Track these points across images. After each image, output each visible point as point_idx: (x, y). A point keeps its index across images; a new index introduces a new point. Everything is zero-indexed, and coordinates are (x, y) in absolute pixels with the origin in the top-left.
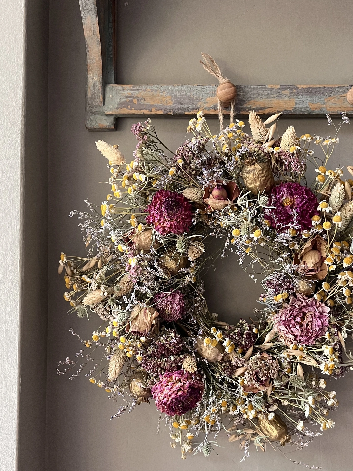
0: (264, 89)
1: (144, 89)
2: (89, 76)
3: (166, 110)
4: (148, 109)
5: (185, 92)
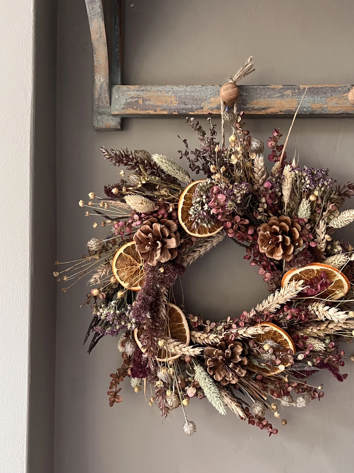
0: (267, 89)
1: (149, 89)
2: (96, 78)
3: (170, 110)
4: (153, 110)
5: (190, 92)
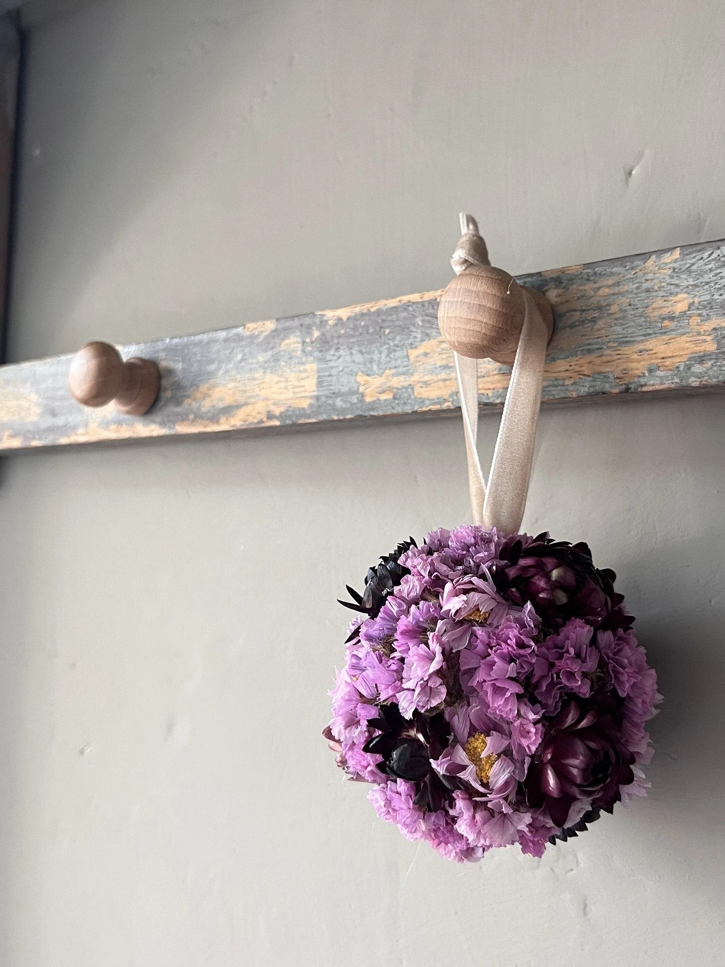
0: (234, 341)
3: (26, 435)
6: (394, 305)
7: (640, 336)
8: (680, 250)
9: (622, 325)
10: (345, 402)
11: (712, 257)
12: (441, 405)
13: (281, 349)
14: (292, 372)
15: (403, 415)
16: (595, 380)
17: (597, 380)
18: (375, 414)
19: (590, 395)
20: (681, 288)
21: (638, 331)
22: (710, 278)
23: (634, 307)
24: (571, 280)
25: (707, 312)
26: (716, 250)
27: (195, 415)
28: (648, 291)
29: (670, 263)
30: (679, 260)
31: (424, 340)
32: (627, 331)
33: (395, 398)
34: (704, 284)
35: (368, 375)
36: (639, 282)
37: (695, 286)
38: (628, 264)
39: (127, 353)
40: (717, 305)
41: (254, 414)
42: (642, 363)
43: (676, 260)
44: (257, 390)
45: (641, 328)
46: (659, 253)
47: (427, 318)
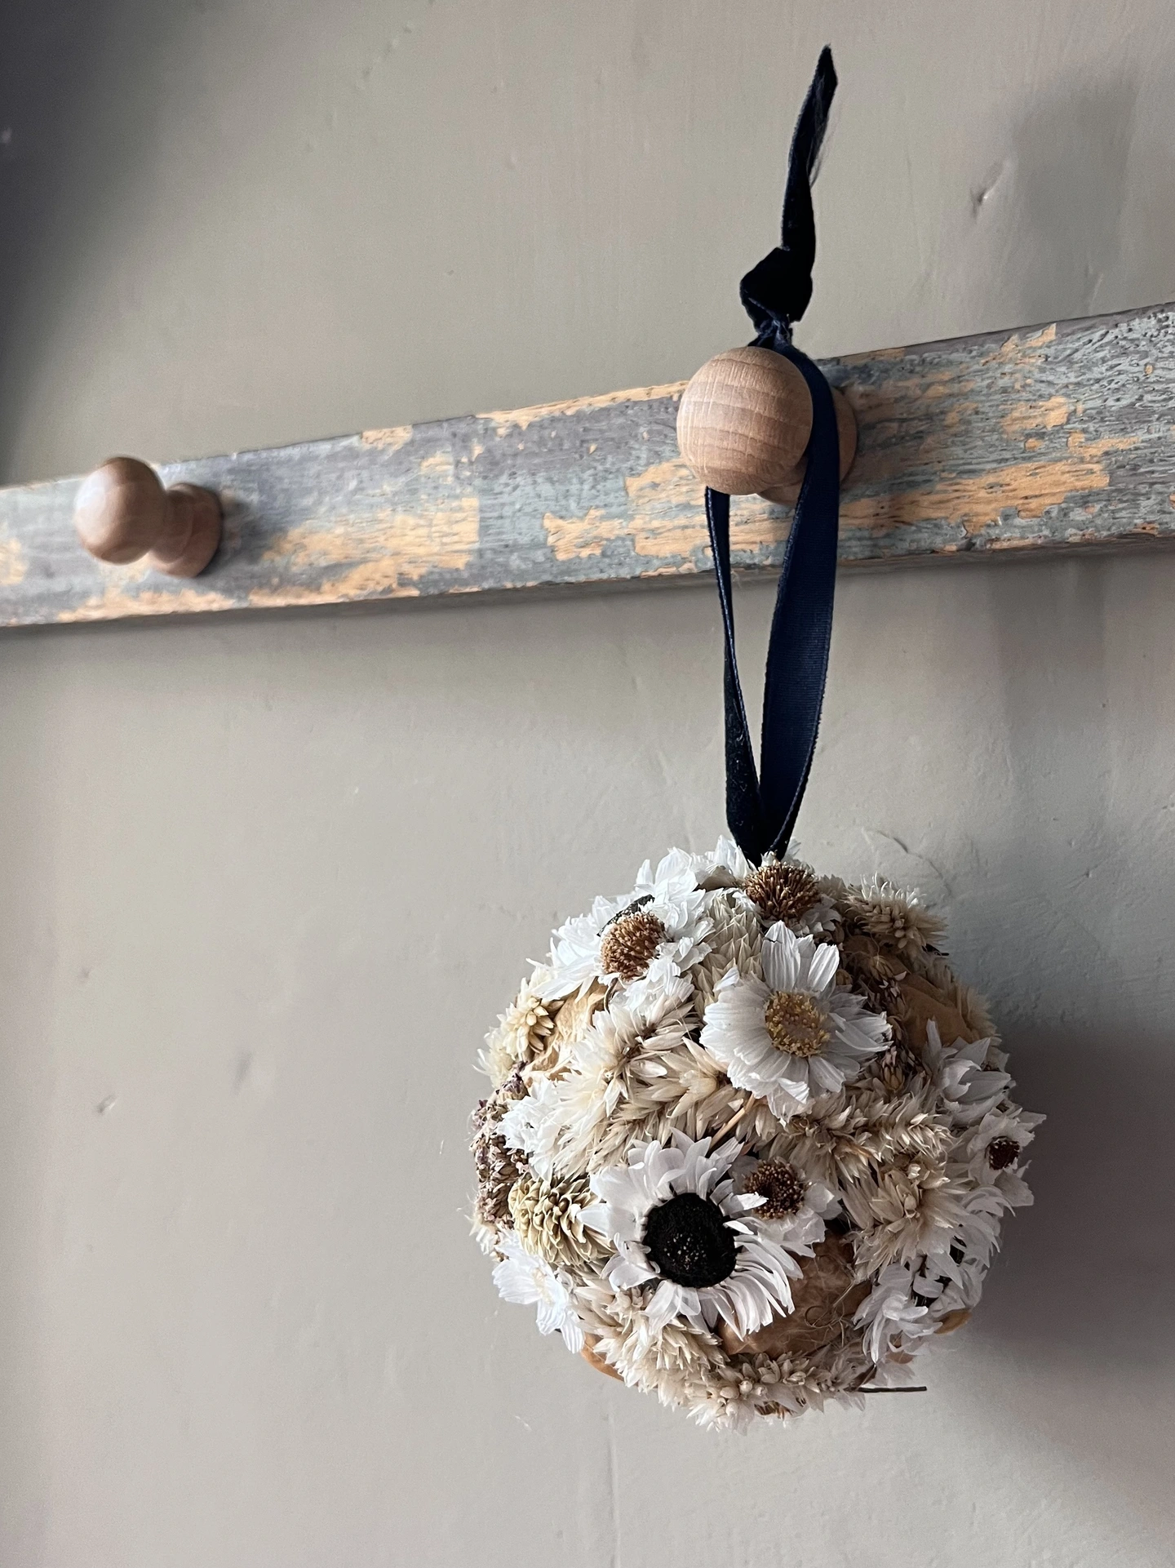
0: (345, 458)
6: (603, 405)
7: (993, 461)
8: (1057, 326)
9: (964, 445)
10: (524, 560)
11: (1106, 340)
12: (678, 567)
13: (422, 473)
14: (438, 510)
15: (619, 581)
16: (919, 530)
17: (926, 530)
18: (572, 579)
19: (910, 553)
20: (1057, 387)
21: (988, 455)
22: (1102, 373)
23: (983, 416)
24: (886, 371)
25: (1097, 426)
26: (1112, 328)
27: (281, 577)
28: (1004, 390)
29: (1041, 348)
30: (1054, 343)
31: (653, 463)
32: (971, 454)
33: (604, 555)
34: (1091, 382)
35: (561, 517)
36: (991, 377)
37: (1078, 384)
38: (976, 347)
39: (170, 476)
40: (1111, 416)
41: (377, 576)
42: (993, 506)
43: (1051, 342)
44: (382, 539)
45: (991, 449)
46: (1024, 331)
47: (656, 427)
